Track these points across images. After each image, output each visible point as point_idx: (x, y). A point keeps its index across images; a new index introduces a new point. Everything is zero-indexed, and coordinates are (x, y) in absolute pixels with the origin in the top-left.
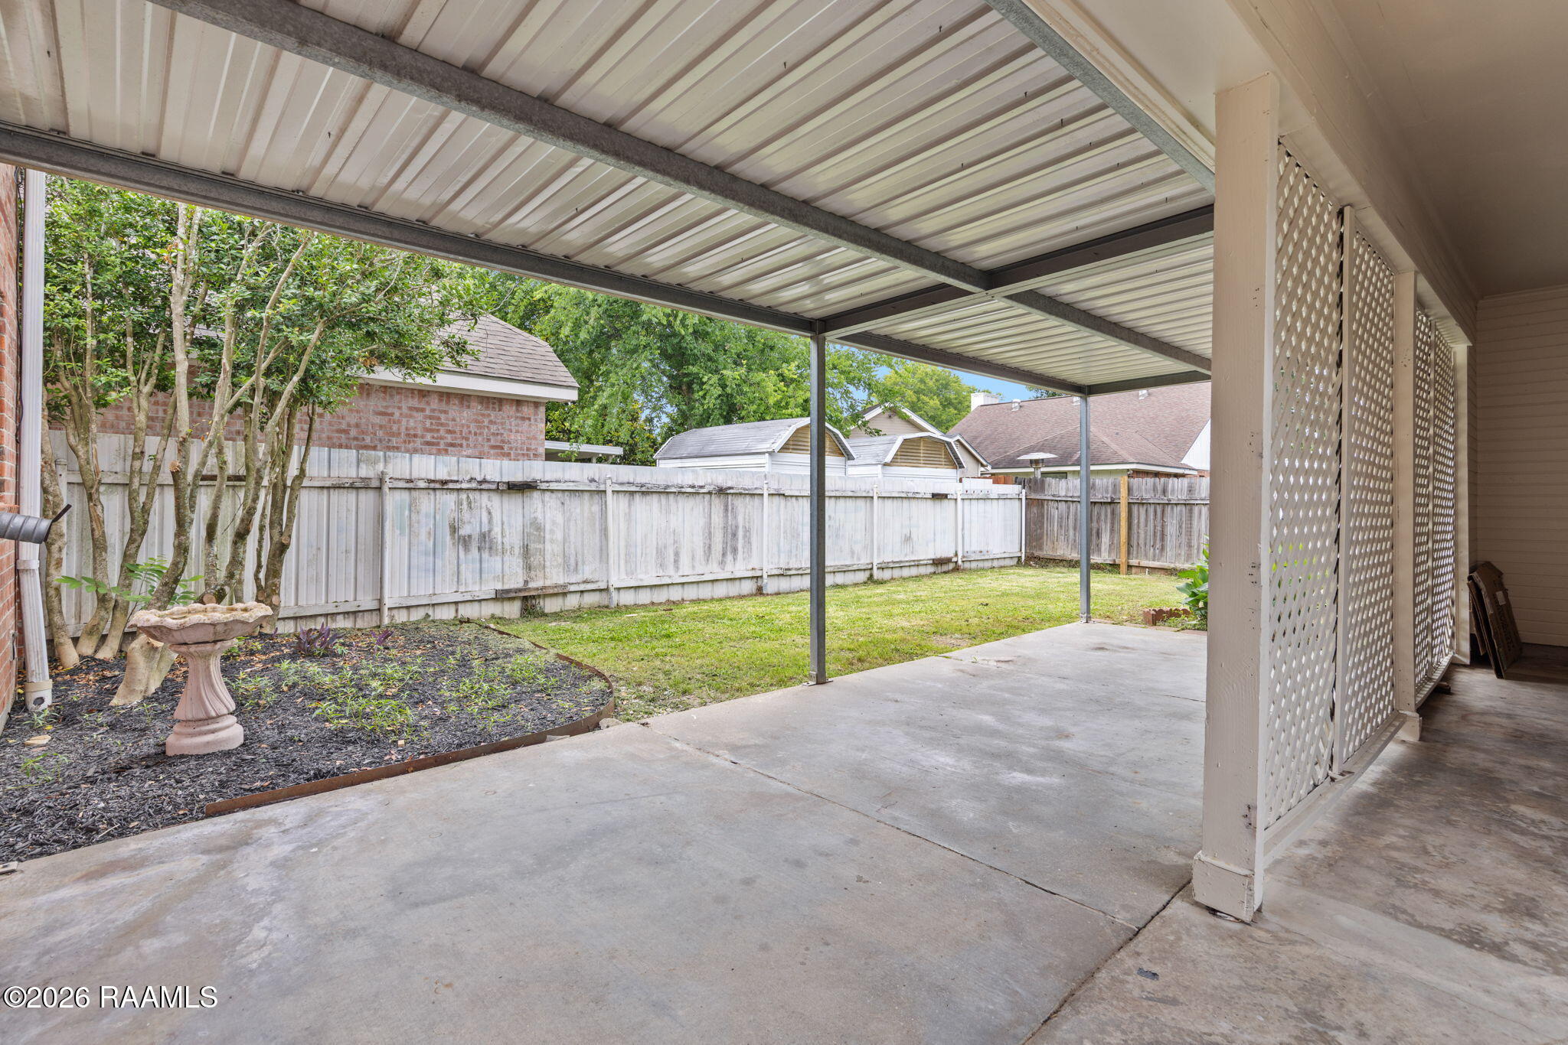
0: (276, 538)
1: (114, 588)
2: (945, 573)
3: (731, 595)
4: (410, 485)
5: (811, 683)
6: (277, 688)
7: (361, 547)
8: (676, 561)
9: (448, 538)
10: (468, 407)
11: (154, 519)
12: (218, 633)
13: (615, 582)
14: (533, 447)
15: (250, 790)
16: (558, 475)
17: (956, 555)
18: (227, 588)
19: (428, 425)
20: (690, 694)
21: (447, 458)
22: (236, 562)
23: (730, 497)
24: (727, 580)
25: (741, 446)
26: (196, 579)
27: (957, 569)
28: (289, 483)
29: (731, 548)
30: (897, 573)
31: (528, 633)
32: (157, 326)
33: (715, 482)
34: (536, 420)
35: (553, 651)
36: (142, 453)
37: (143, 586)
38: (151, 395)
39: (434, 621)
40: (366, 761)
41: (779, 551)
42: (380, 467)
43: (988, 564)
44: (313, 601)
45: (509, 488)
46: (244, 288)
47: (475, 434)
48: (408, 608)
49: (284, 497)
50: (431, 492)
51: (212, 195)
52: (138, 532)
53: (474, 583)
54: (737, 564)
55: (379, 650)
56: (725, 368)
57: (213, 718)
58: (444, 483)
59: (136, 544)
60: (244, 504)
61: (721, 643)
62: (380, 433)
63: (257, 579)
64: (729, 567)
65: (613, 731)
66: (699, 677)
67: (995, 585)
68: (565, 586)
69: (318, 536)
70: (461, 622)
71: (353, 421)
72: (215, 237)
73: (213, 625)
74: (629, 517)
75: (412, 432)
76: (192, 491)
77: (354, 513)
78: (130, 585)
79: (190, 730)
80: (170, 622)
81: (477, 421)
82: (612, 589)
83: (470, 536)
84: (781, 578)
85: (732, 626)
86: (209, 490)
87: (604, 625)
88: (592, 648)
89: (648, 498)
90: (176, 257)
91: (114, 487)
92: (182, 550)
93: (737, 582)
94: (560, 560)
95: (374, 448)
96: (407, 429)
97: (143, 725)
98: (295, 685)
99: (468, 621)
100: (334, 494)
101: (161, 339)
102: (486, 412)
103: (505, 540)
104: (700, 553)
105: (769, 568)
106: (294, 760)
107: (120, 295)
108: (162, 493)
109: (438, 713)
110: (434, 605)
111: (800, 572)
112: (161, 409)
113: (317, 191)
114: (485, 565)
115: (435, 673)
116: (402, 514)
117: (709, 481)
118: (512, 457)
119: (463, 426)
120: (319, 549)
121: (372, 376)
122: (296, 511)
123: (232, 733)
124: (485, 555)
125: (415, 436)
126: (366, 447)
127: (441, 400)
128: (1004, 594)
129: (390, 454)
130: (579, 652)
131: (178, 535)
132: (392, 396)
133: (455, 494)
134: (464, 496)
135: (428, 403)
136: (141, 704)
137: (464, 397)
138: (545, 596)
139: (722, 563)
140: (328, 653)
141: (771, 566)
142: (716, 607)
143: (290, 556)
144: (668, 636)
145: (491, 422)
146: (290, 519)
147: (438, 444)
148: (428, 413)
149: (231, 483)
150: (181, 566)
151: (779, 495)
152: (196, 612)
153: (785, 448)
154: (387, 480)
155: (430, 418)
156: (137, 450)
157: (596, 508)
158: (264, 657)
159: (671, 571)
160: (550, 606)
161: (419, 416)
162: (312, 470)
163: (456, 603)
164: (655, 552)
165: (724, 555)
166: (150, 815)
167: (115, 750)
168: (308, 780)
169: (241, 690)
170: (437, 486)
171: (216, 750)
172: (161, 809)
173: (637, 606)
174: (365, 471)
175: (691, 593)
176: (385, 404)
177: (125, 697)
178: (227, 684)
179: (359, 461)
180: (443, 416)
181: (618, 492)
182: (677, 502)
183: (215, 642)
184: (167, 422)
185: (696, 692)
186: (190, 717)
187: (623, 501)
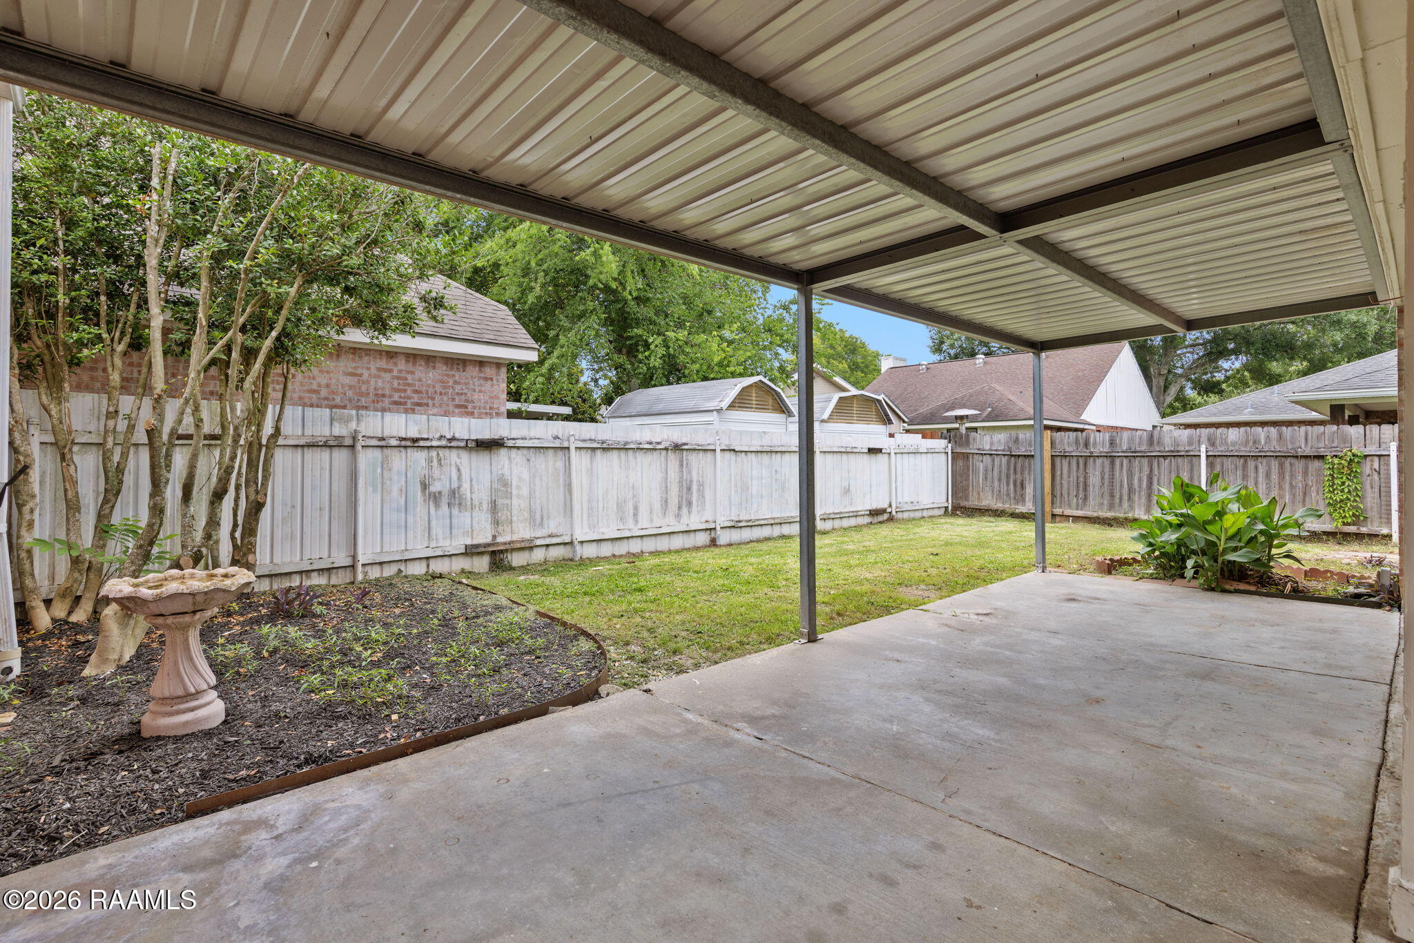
0: (252, 497)
1: (87, 549)
2: (881, 522)
3: (687, 546)
4: (382, 444)
5: (803, 641)
6: (258, 655)
7: (335, 505)
8: (635, 515)
9: (419, 494)
10: (434, 368)
11: (128, 479)
12: (195, 603)
13: (579, 536)
14: (495, 406)
15: (235, 781)
16: (524, 433)
17: (890, 506)
18: (204, 550)
19: (395, 385)
20: (681, 653)
21: (417, 417)
22: (213, 522)
23: (685, 452)
24: (683, 532)
25: (690, 404)
26: (171, 537)
27: (891, 519)
28: (264, 442)
29: (686, 502)
30: (837, 524)
31: (502, 588)
32: (130, 286)
33: (671, 439)
34: (498, 381)
35: (532, 608)
36: (116, 412)
37: (119, 548)
38: (125, 354)
39: (406, 577)
40: (360, 741)
41: (730, 504)
42: (353, 425)
43: (918, 514)
44: (288, 559)
45: (477, 446)
46: (220, 240)
47: (441, 394)
48: (381, 564)
49: (259, 456)
50: (402, 449)
51: (191, 115)
52: (112, 490)
53: (445, 538)
54: (692, 516)
55: (358, 609)
56: (667, 331)
57: (192, 695)
58: (415, 440)
59: (110, 504)
60: (220, 463)
61: (694, 596)
62: (350, 393)
63: (233, 538)
64: (685, 519)
65: (615, 699)
66: (684, 634)
67: (934, 534)
68: (531, 541)
69: (293, 494)
70: (434, 578)
71: (324, 382)
72: (191, 188)
73: (193, 595)
74: (590, 472)
75: (380, 392)
76: (167, 450)
77: (328, 471)
78: (104, 546)
79: (168, 709)
80: (145, 592)
81: (442, 381)
82: (576, 543)
83: (440, 493)
84: (732, 530)
85: (699, 579)
86: (185, 449)
87: (574, 579)
88: (569, 604)
89: (609, 454)
90: (149, 209)
91: (88, 447)
92: (157, 511)
93: (692, 535)
94: (526, 515)
95: (344, 407)
96: (375, 389)
97: (116, 699)
98: (275, 651)
99: (441, 576)
100: (309, 453)
101: (135, 298)
102: (451, 373)
103: (474, 496)
104: (657, 506)
105: (722, 520)
106: (282, 742)
107: (93, 253)
108: (136, 452)
109: (428, 681)
110: (406, 560)
111: (750, 524)
112: (135, 370)
113: (307, 115)
114: (455, 521)
115: (419, 635)
116: (375, 471)
117: (666, 437)
118: (476, 415)
119: (428, 386)
120: (293, 507)
121: (342, 337)
122: (271, 470)
123: (213, 709)
124: (455, 511)
125: (383, 396)
126: (337, 407)
127: (407, 361)
128: (947, 544)
129: (362, 412)
130: (557, 608)
131: (152, 496)
132: (360, 357)
133: (426, 451)
134: (434, 453)
135: (396, 364)
136: (114, 674)
137: (430, 358)
138: (513, 550)
139: (678, 516)
140: (307, 614)
141: (723, 519)
142: (678, 560)
143: (265, 514)
144: (640, 590)
145: (456, 382)
146: (265, 478)
147: (405, 403)
148: (395, 373)
149: (206, 442)
150: (156, 527)
151: (730, 450)
152: (174, 579)
153: (732, 406)
154: (360, 438)
155: (398, 378)
156: (111, 409)
157: (560, 464)
158: (242, 619)
159: (630, 524)
160: (517, 559)
161: (387, 376)
162: (286, 428)
163: (428, 558)
164: (615, 506)
165: (680, 508)
166: (122, 816)
167: (85, 730)
168: (299, 766)
169: (221, 658)
170: (409, 443)
171: (195, 730)
172: (135, 809)
173: (599, 560)
174: (338, 430)
175: (649, 545)
176: (354, 365)
177: (97, 667)
178: (205, 651)
179: (332, 420)
180: (409, 377)
181: (580, 448)
182: (635, 458)
183: (194, 612)
184: (141, 381)
185: (686, 651)
186: (167, 694)
187: (586, 456)
